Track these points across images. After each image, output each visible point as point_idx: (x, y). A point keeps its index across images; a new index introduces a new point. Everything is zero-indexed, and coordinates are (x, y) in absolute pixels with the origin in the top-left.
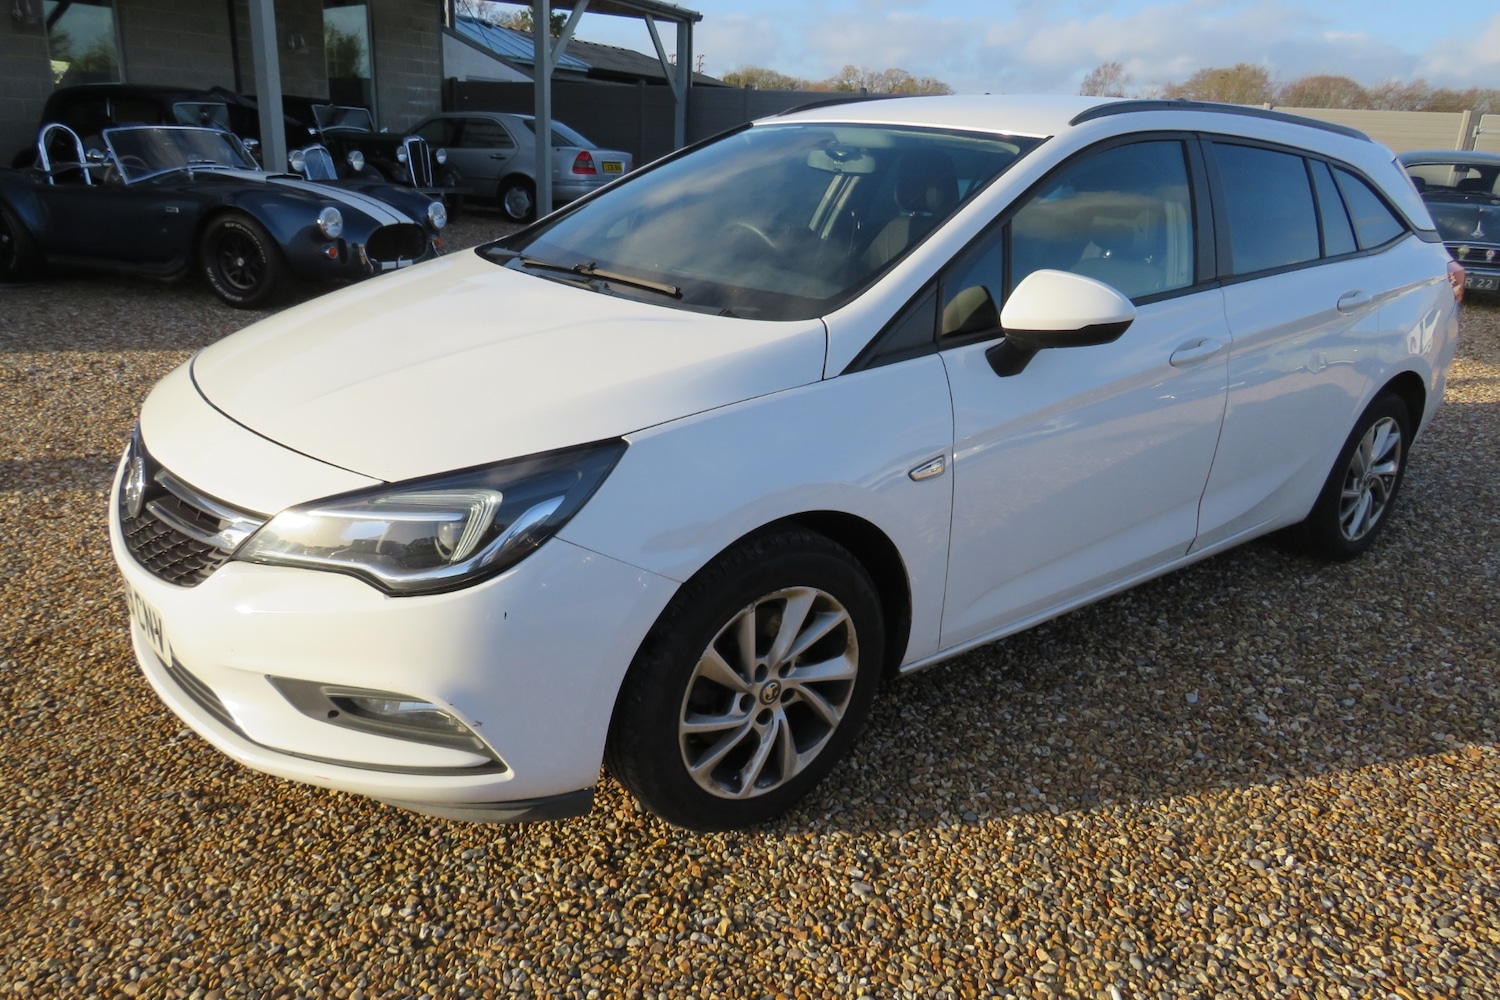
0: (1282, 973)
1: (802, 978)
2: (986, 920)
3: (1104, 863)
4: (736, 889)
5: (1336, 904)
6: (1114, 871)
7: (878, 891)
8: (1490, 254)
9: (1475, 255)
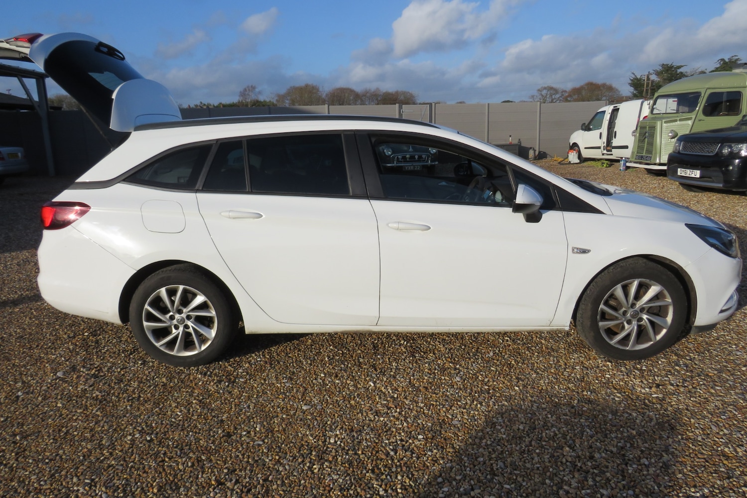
0: (411, 366)
1: (283, 408)
2: (329, 380)
3: (356, 358)
4: (249, 396)
5: (420, 349)
6: (360, 359)
7: (294, 383)
8: (416, 157)
9: (412, 157)
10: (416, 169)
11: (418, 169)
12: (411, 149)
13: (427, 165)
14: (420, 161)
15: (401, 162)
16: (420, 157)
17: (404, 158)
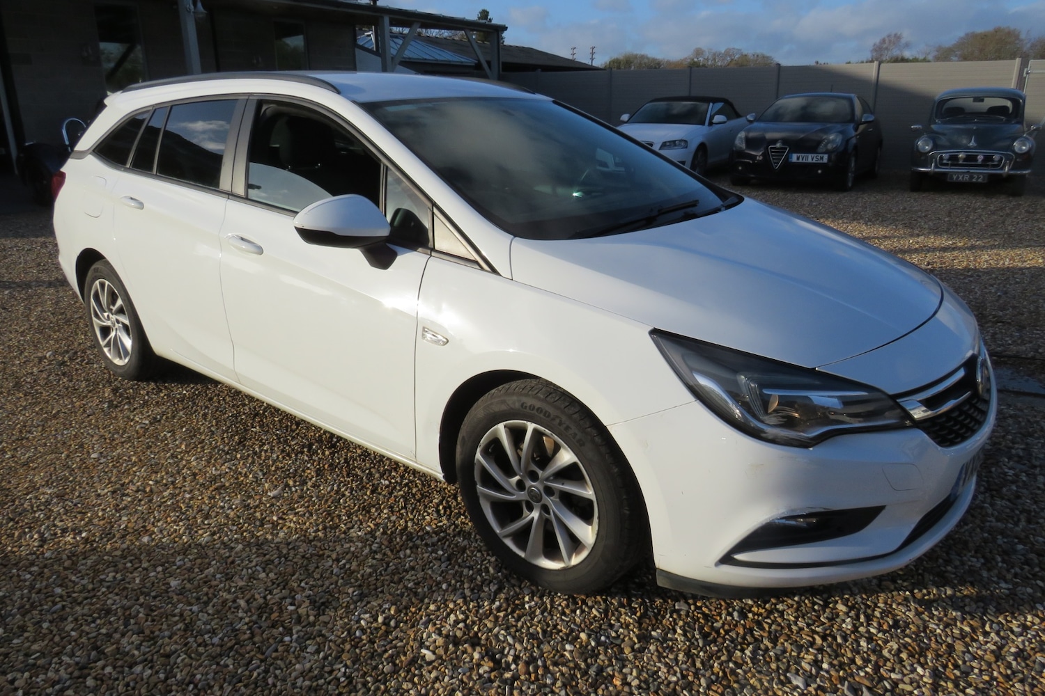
8: (980, 158)
9: (971, 159)
10: (974, 180)
11: (980, 180)
12: (972, 144)
13: (1000, 175)
14: (987, 166)
15: (947, 165)
16: (988, 159)
17: (954, 158)
